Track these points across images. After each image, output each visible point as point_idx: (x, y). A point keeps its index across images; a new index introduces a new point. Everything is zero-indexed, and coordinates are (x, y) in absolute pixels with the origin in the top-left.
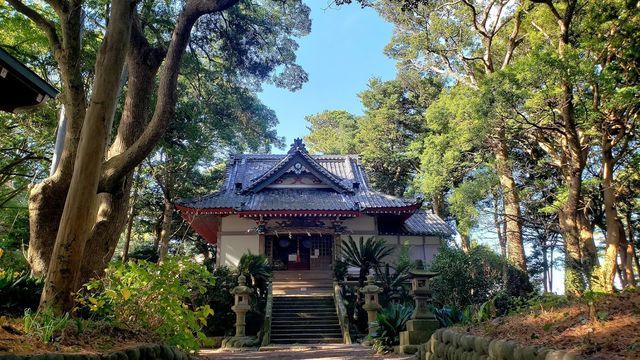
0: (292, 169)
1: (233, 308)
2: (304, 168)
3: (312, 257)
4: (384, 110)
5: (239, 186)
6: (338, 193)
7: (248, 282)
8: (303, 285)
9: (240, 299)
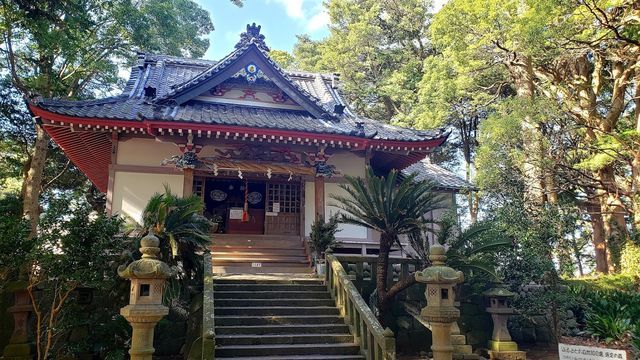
0: (242, 72)
1: (125, 312)
2: (261, 74)
3: (267, 214)
4: (361, 25)
5: (150, 92)
6: (314, 117)
7: (162, 252)
8: (256, 258)
9: (144, 290)
